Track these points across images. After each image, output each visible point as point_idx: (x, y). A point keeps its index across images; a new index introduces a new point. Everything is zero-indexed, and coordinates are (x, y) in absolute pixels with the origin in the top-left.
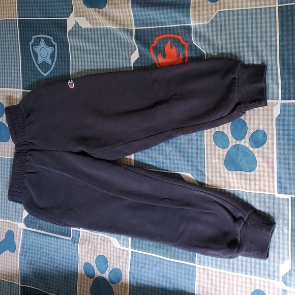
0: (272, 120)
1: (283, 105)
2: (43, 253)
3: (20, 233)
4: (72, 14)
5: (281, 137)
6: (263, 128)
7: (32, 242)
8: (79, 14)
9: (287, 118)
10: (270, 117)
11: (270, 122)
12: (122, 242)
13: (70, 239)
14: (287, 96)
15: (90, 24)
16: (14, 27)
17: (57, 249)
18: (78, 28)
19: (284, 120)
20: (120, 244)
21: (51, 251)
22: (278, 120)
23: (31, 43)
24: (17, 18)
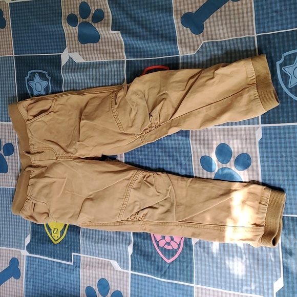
0: (255, 143)
1: (264, 129)
2: (46, 278)
3: (24, 260)
4: (66, 50)
5: (265, 159)
6: (247, 151)
7: (36, 268)
8: (72, 50)
9: (269, 141)
10: (253, 141)
11: (253, 146)
12: (122, 264)
13: (72, 264)
14: (267, 120)
15: (83, 58)
16: (11, 64)
17: (60, 274)
18: (72, 63)
19: (266, 143)
20: (120, 266)
21: (54, 276)
22: (261, 143)
23: (26, 78)
24: (14, 55)
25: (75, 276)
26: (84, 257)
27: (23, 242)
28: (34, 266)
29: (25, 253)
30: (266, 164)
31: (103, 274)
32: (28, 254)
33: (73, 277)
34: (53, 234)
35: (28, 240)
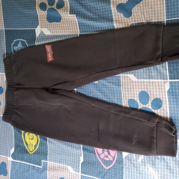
25: (43, 175)
26: (50, 163)
27: (9, 152)
28: (17, 168)
29: (10, 159)
30: (172, 106)
31: (62, 175)
32: (12, 160)
33: (42, 176)
34: (29, 148)
35: (12, 151)
